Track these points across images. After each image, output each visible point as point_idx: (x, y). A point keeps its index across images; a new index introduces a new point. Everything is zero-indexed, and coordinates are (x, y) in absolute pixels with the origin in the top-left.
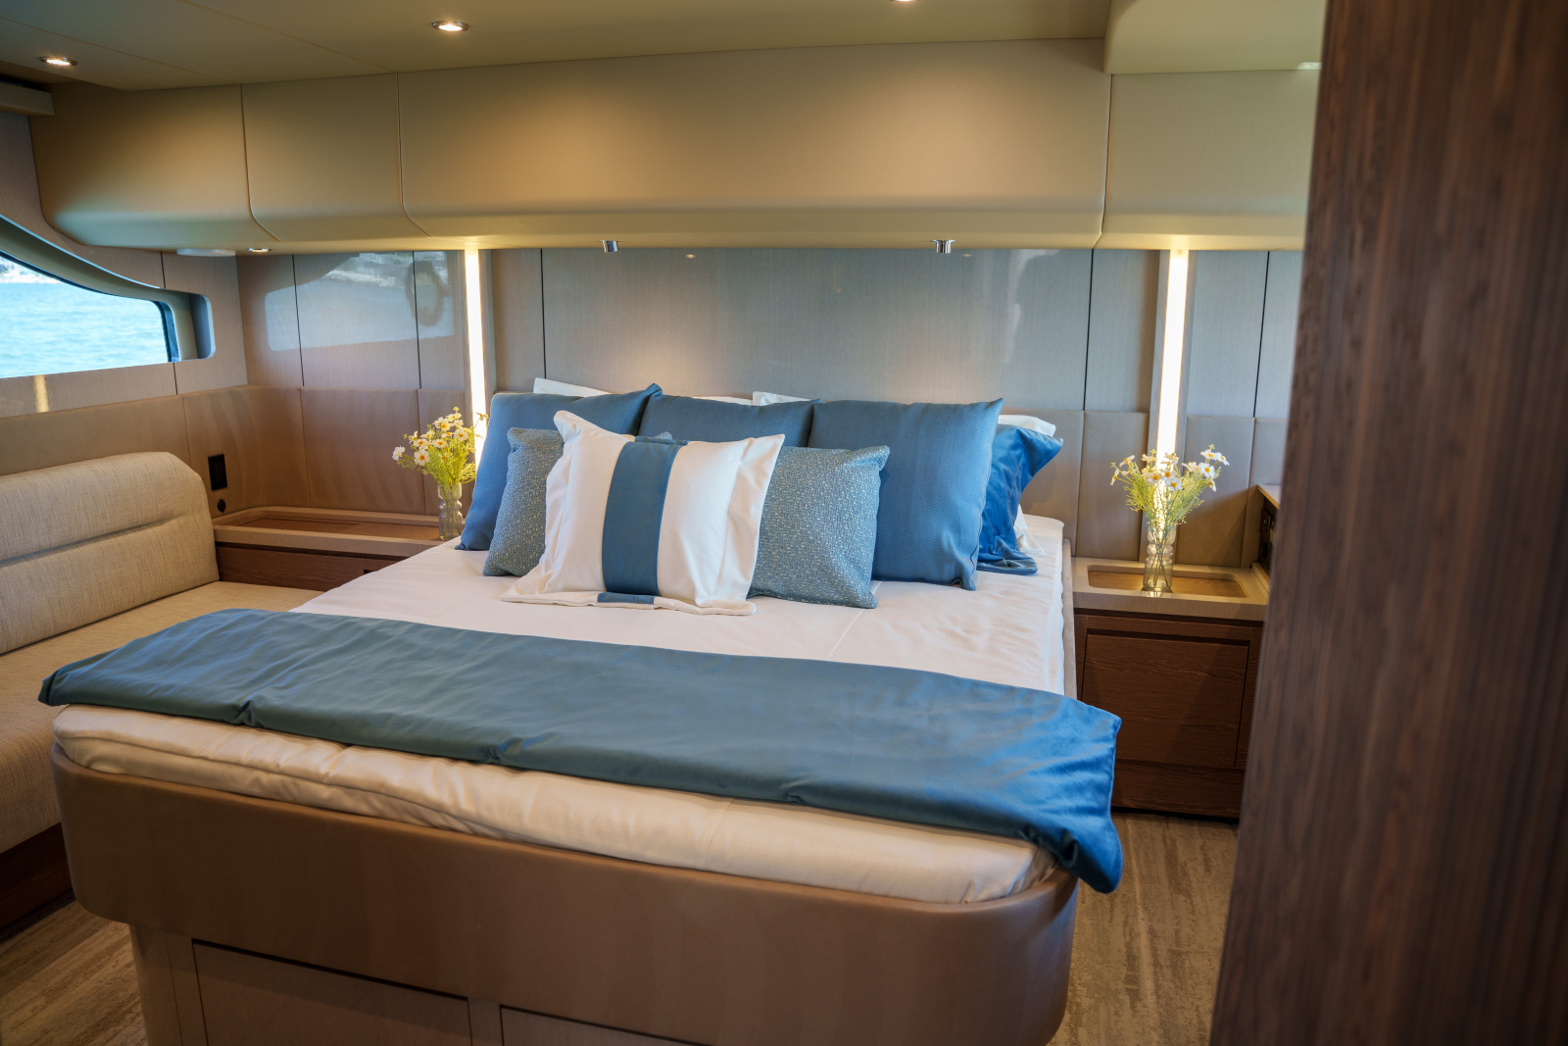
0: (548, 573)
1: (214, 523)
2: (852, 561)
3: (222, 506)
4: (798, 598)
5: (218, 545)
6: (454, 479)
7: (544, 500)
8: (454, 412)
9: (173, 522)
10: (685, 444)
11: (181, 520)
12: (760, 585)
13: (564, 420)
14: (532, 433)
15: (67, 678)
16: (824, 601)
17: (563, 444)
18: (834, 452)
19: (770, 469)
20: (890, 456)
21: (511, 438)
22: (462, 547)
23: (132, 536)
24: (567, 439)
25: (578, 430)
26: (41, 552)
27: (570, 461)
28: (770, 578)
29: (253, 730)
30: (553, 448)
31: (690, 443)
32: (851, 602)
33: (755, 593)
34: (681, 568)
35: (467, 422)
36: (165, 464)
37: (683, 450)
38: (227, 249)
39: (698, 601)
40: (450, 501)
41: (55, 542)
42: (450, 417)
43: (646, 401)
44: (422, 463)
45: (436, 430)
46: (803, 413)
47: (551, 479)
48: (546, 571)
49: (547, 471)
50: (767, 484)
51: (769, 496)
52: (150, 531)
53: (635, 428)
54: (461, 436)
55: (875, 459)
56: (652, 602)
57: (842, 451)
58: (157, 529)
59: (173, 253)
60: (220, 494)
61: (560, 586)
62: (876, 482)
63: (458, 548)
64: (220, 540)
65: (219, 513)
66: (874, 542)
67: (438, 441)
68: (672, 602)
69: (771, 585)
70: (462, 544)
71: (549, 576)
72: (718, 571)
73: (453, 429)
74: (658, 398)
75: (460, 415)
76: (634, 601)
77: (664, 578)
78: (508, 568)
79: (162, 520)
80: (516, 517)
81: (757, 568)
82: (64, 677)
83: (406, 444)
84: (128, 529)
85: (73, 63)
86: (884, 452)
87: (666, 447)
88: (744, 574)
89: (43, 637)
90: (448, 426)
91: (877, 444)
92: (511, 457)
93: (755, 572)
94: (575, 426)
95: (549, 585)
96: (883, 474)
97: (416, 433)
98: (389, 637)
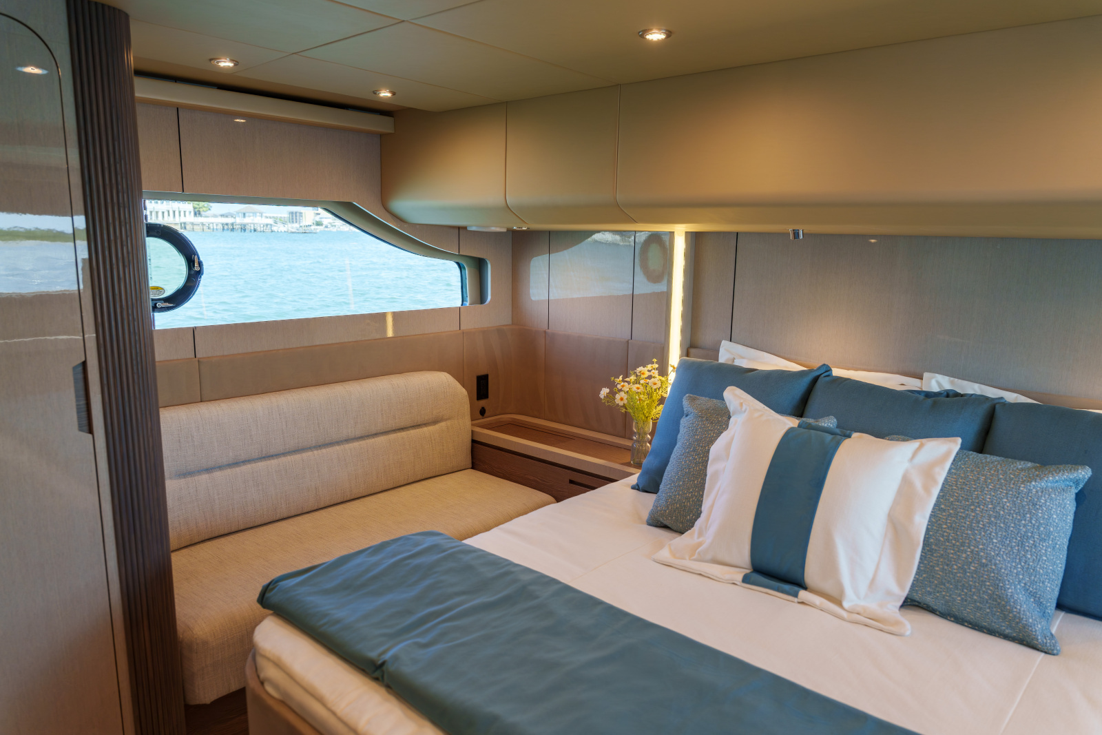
0: (701, 539)
1: (472, 425)
2: (1033, 595)
3: (483, 412)
4: (960, 620)
5: (474, 441)
6: (647, 417)
7: (706, 467)
8: (653, 363)
9: (443, 424)
10: (849, 436)
11: (449, 423)
12: (917, 597)
13: (734, 396)
14: (704, 401)
15: (277, 588)
16: (991, 632)
17: (729, 417)
18: (1020, 465)
19: (941, 475)
20: (1090, 479)
21: (685, 403)
22: (635, 487)
23: (413, 432)
24: (733, 415)
25: (743, 409)
26: (348, 440)
27: (734, 435)
28: (930, 593)
29: (383, 691)
30: (719, 419)
31: (855, 435)
32: (1026, 640)
33: (910, 603)
34: (831, 566)
35: (663, 372)
36: (442, 381)
37: (846, 444)
38: (501, 227)
39: (846, 604)
40: (642, 434)
41: (358, 433)
42: (649, 367)
43: (816, 380)
44: (621, 403)
45: (637, 376)
46: (982, 410)
47: (715, 449)
48: (699, 537)
49: (712, 442)
50: (936, 491)
51: (937, 505)
52: (425, 429)
53: (799, 410)
54: (655, 384)
55: (1071, 480)
56: (796, 595)
57: (1029, 464)
58: (431, 428)
59: (465, 228)
60: (483, 403)
61: (709, 557)
62: (1071, 506)
63: (633, 488)
64: (475, 439)
65: (481, 417)
66: (1061, 575)
67: (637, 386)
68: (817, 600)
69: (929, 600)
70: (637, 485)
71: (700, 544)
72: (871, 576)
73: (650, 377)
74: (828, 379)
75: (657, 366)
76: (778, 590)
77: (812, 571)
78: (667, 523)
79: (435, 422)
80: (679, 479)
81: (916, 580)
82: (275, 587)
83: (612, 385)
84: (411, 427)
85: (394, 94)
86: (1085, 473)
87: (829, 437)
88: (900, 584)
89: (342, 500)
90: (647, 374)
91: (1076, 461)
92: (684, 422)
93: (913, 584)
94: (741, 404)
95: (699, 554)
96: (1079, 497)
97: (621, 377)
98: (537, 597)
